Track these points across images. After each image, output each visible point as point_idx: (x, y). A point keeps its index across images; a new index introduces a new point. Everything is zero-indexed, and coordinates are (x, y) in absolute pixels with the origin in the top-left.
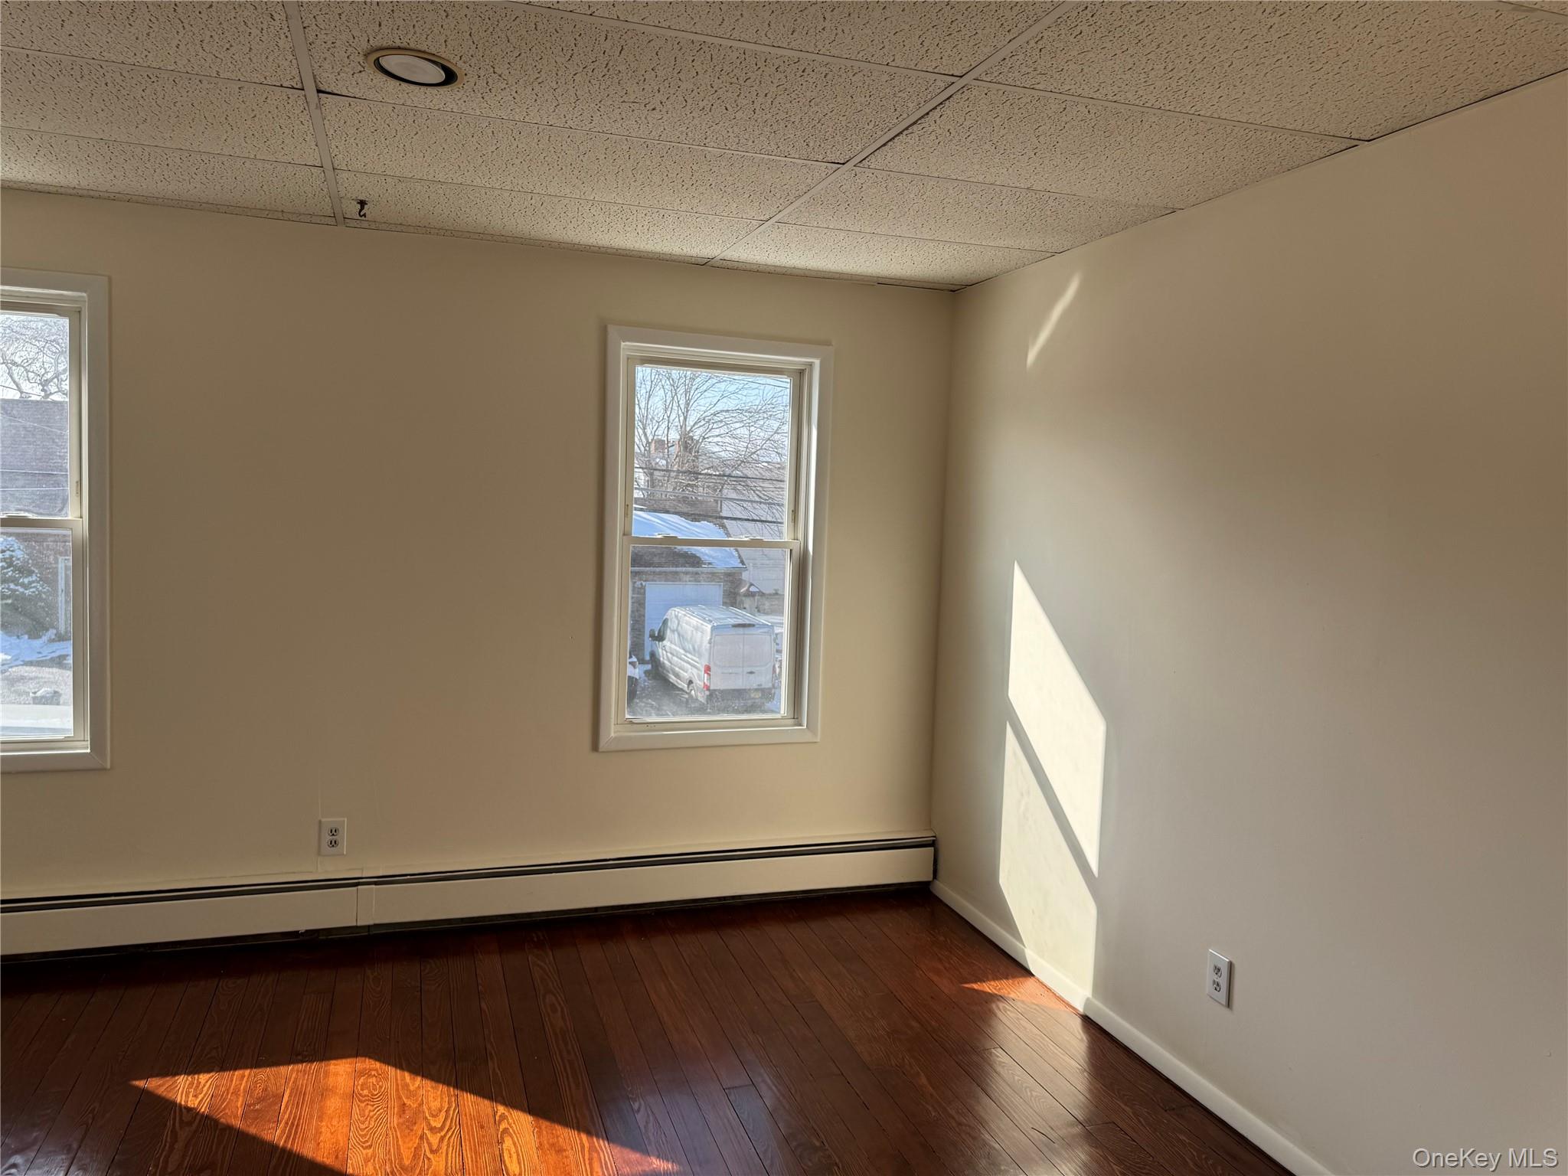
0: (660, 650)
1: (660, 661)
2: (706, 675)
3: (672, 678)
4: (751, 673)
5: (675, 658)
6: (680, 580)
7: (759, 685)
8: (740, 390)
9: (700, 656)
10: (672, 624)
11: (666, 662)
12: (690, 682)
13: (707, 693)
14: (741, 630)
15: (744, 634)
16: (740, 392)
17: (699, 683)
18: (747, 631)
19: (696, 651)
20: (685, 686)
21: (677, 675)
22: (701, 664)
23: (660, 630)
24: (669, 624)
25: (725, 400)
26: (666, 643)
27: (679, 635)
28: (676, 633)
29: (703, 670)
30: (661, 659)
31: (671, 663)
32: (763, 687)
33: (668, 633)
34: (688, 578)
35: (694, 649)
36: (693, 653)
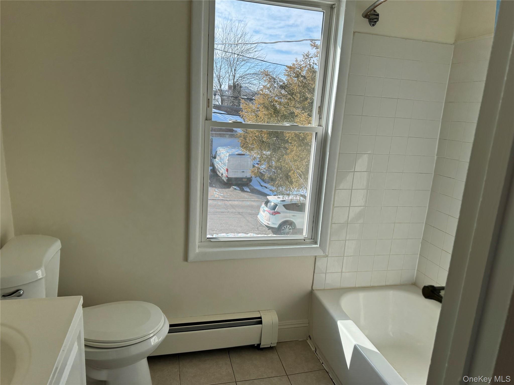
0: (215, 162)
1: (214, 166)
2: (226, 172)
3: (218, 173)
4: (243, 172)
5: (219, 165)
6: (225, 137)
7: (246, 176)
8: (255, 66)
9: (225, 165)
10: (218, 153)
11: (216, 167)
12: (222, 174)
13: (227, 178)
14: (240, 156)
15: (241, 158)
16: (255, 67)
17: (224, 175)
18: (242, 156)
19: (224, 164)
20: (220, 175)
21: (219, 172)
22: (225, 168)
23: (215, 155)
24: (217, 152)
25: (250, 70)
26: (217, 160)
27: (220, 157)
28: (219, 157)
29: (226, 170)
30: (215, 165)
31: (218, 167)
32: (247, 177)
33: (217, 156)
34: (227, 136)
35: (224, 163)
36: (223, 164)
